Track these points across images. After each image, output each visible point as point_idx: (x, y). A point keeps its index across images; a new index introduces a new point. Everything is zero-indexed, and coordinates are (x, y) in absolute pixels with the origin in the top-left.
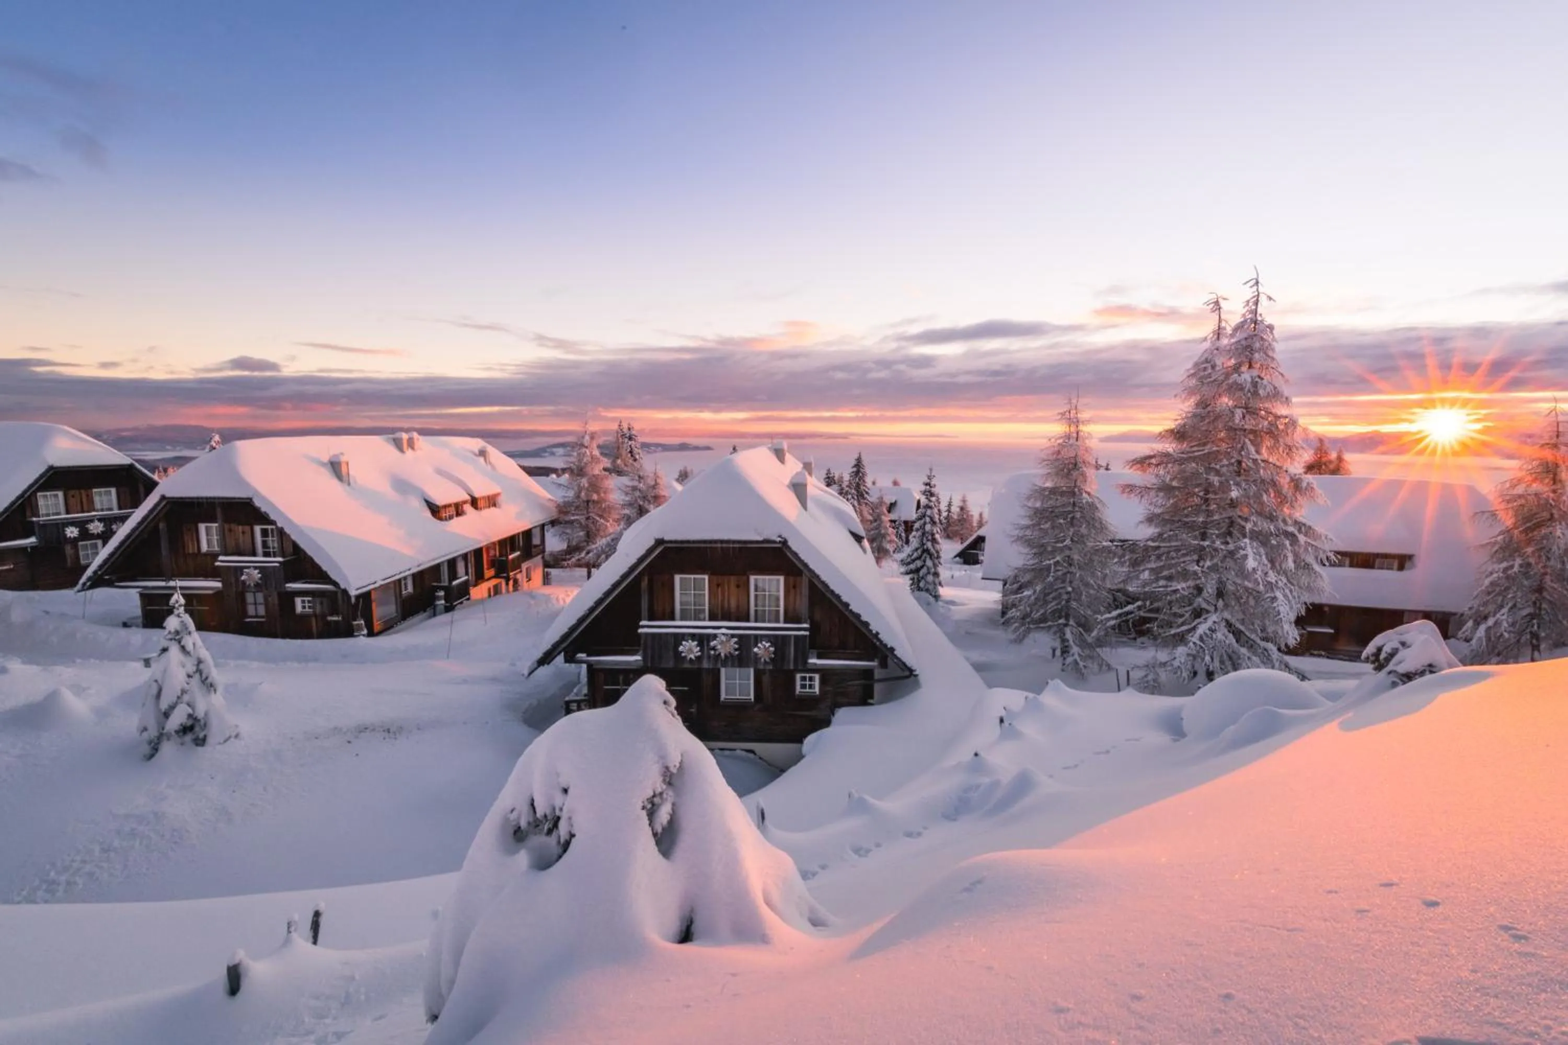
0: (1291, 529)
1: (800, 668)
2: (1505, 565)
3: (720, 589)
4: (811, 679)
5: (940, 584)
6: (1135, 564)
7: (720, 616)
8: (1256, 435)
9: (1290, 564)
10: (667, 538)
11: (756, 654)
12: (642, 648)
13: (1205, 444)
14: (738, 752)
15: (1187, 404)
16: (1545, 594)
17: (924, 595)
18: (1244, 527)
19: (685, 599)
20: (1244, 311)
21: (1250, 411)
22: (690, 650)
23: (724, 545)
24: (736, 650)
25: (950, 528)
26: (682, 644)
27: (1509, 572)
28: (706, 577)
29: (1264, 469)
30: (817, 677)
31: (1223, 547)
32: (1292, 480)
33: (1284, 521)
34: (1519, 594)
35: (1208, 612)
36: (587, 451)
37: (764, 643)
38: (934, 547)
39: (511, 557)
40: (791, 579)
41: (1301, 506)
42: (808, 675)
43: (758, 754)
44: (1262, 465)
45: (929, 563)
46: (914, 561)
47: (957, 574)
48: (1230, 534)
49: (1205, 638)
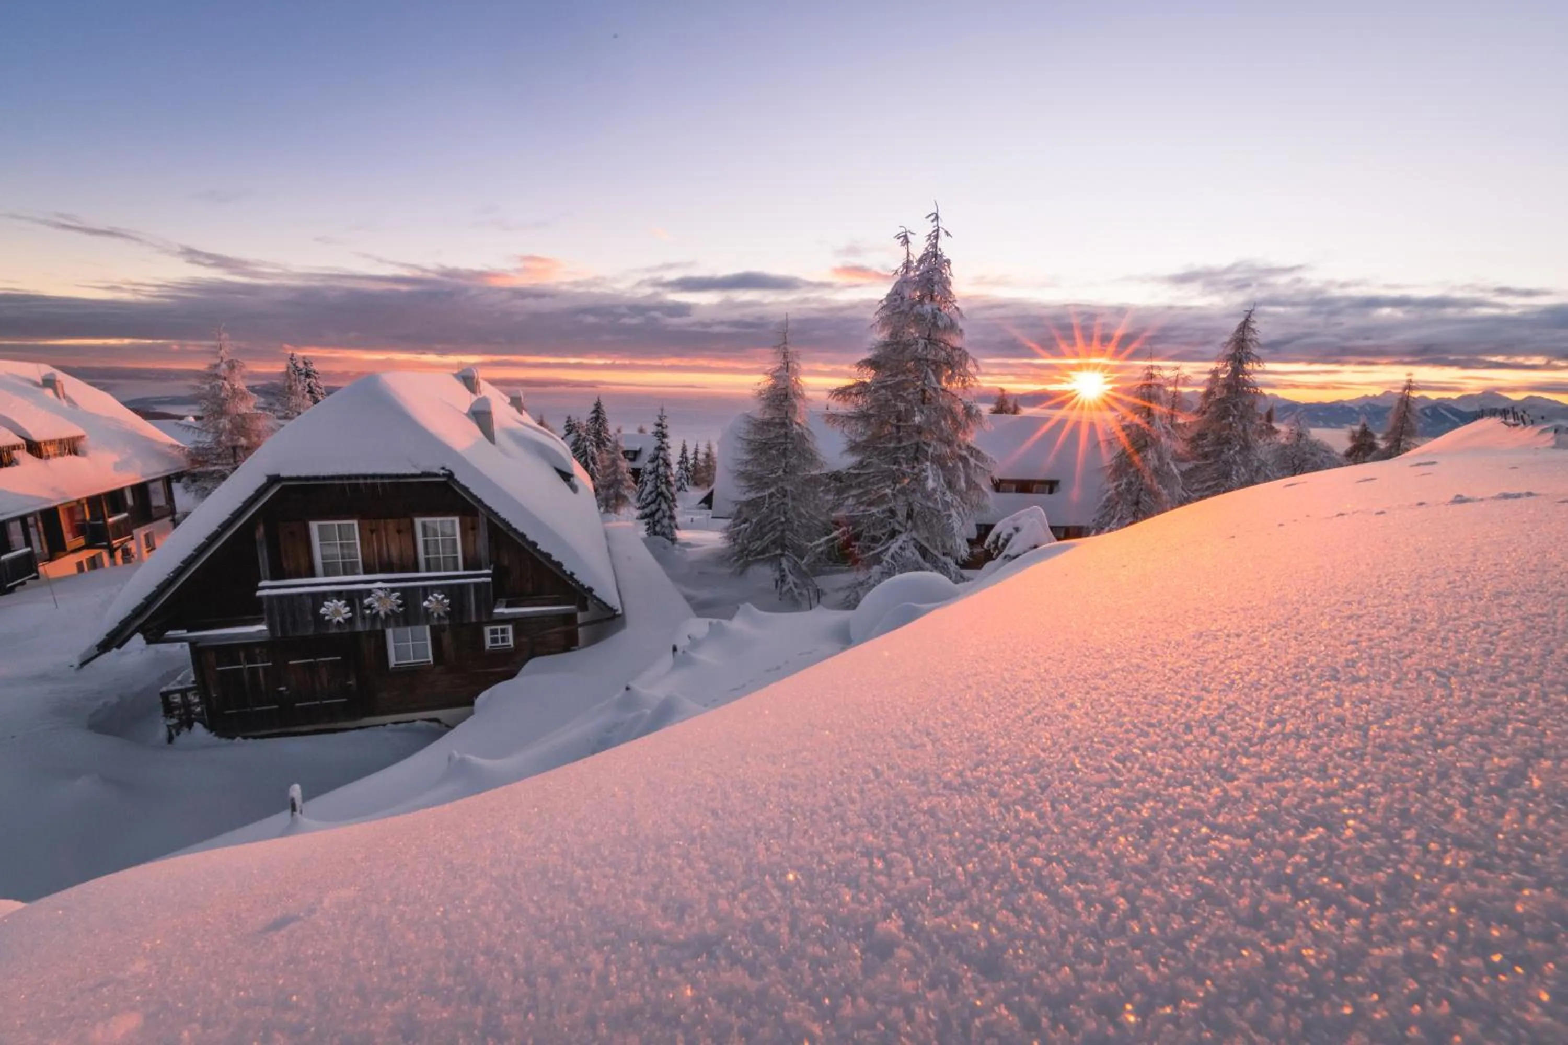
0: (964, 453)
1: (484, 619)
2: (1116, 484)
3: (374, 535)
4: (503, 631)
5: (677, 527)
6: (839, 492)
7: (377, 568)
8: (937, 367)
9: (963, 484)
10: (284, 473)
11: (426, 609)
12: (265, 616)
13: (896, 375)
14: (418, 723)
15: (882, 335)
16: (1141, 506)
17: (660, 538)
18: (927, 452)
19: (329, 551)
20: (927, 244)
21: (931, 341)
22: (337, 612)
23: (369, 481)
24: (399, 606)
25: (698, 476)
26: (323, 606)
27: (1120, 489)
28: (355, 522)
29: (943, 397)
30: (510, 628)
31: (909, 470)
32: (965, 408)
33: (959, 446)
34: (1125, 507)
35: (900, 532)
36: (226, 383)
37: (436, 595)
38: (668, 490)
39: (110, 520)
40: (468, 519)
41: (971, 432)
42: (499, 627)
43: (442, 721)
44: (942, 393)
45: (664, 506)
46: (649, 504)
47: (696, 518)
48: (917, 459)
49: (896, 556)
